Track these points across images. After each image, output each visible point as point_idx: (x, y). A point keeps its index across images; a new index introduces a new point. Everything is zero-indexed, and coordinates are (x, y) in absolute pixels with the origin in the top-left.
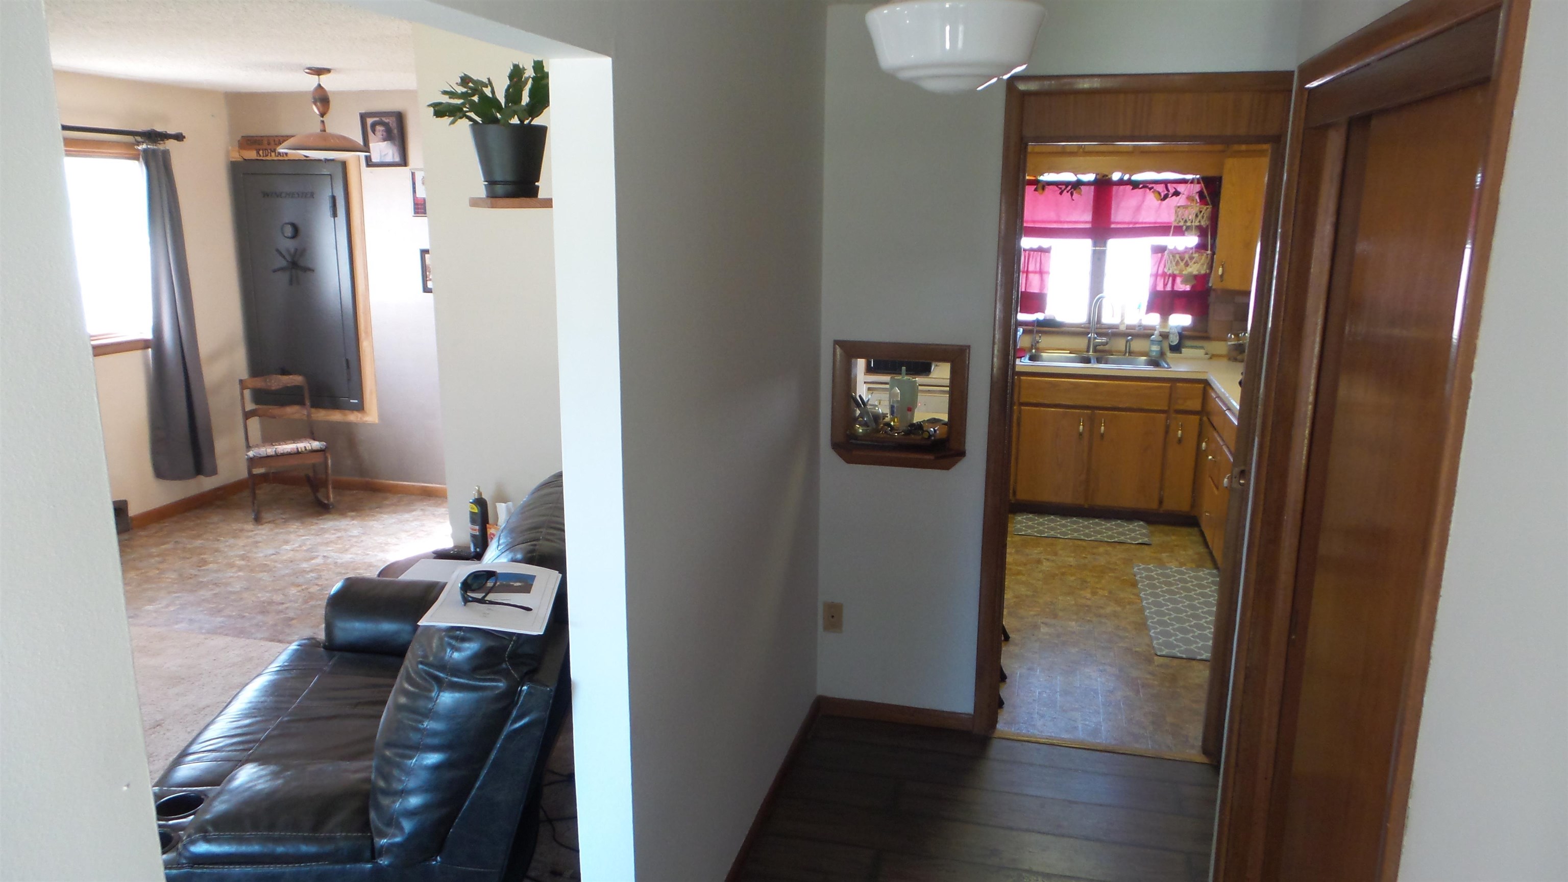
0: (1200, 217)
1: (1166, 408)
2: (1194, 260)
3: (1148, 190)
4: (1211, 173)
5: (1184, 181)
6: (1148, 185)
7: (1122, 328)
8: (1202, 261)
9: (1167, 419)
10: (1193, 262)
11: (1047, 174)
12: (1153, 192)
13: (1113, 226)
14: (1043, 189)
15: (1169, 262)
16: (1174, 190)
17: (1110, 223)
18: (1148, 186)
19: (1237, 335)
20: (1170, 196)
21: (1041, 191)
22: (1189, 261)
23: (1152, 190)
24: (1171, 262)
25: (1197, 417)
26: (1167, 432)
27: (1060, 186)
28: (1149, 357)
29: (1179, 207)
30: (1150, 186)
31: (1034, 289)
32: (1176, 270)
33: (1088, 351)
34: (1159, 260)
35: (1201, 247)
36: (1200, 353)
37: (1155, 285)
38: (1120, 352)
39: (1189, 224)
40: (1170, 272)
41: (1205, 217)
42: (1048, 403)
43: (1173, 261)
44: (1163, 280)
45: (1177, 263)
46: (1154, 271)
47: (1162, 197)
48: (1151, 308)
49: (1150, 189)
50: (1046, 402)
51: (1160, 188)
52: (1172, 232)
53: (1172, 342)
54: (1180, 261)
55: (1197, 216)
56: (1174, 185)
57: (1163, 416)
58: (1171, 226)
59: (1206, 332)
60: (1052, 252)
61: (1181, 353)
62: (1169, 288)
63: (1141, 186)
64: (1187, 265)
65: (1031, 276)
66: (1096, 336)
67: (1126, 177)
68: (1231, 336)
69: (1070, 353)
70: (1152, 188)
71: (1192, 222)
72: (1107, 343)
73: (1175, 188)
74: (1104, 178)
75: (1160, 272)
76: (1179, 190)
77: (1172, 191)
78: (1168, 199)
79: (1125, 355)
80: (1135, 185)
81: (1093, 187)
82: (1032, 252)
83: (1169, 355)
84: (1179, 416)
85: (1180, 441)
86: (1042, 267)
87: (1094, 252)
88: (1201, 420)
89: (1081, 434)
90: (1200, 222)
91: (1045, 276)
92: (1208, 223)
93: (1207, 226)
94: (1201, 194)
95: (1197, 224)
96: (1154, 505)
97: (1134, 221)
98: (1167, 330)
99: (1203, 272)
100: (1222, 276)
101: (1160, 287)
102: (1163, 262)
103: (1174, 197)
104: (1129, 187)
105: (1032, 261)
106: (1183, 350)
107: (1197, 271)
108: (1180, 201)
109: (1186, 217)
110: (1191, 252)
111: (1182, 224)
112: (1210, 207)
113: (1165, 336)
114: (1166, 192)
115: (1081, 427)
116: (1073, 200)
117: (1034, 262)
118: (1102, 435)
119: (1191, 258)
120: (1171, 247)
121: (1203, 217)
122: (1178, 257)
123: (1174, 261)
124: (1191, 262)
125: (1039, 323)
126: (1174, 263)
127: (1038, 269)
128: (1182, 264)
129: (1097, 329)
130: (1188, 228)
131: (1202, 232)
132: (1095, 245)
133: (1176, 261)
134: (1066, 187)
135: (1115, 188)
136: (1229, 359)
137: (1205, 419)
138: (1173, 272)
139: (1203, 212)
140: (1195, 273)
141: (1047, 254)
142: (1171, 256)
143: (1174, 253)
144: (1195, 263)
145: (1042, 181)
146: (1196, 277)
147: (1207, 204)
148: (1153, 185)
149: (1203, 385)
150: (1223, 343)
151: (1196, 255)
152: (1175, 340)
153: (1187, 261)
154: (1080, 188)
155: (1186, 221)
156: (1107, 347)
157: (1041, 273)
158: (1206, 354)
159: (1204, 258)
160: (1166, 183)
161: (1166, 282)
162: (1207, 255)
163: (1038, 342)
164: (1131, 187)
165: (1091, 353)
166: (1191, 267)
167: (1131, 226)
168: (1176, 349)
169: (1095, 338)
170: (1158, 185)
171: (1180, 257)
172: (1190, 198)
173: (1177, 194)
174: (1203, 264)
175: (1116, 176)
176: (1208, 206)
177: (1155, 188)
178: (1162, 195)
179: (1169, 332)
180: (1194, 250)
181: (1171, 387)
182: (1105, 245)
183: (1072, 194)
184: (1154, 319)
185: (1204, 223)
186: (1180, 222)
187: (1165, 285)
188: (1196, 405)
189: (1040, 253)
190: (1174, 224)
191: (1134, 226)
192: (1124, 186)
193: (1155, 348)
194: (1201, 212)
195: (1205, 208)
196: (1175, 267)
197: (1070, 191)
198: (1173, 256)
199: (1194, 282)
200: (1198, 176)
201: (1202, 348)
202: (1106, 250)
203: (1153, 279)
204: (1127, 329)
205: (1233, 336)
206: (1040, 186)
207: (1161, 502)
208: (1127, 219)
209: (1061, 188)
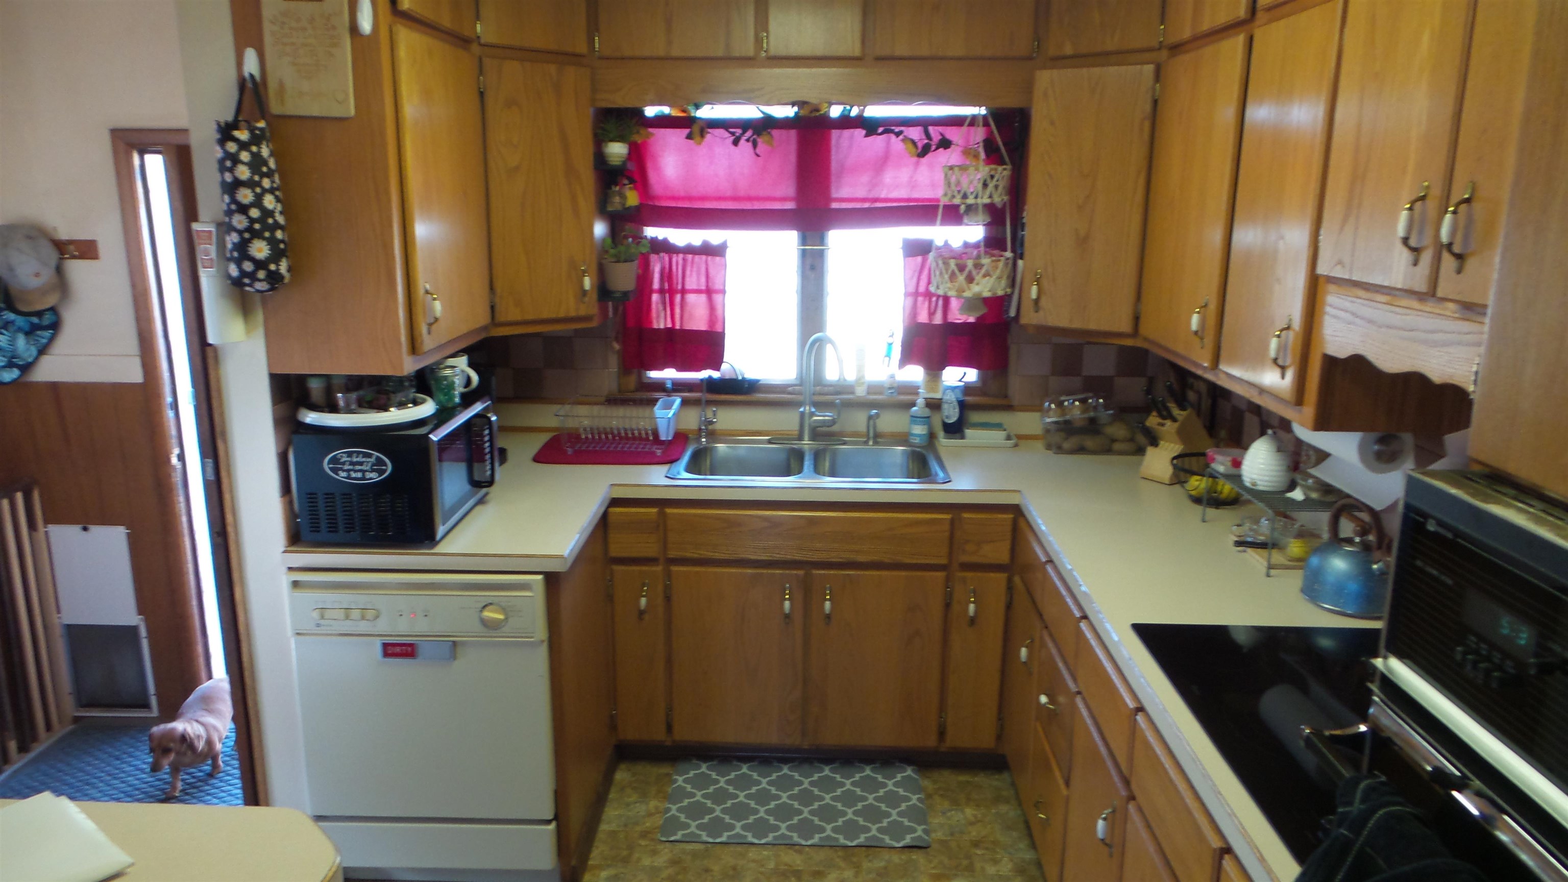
0: (991, 185)
1: (944, 561)
2: (983, 271)
3: (893, 137)
4: (1010, 101)
5: (957, 122)
6: (893, 128)
7: (861, 392)
8: (998, 272)
9: (948, 579)
10: (981, 275)
11: (710, 106)
12: (903, 140)
13: (834, 205)
14: (702, 135)
15: (938, 273)
16: (940, 137)
17: (829, 199)
18: (893, 130)
19: (1060, 404)
20: (933, 148)
21: (698, 138)
22: (974, 273)
23: (901, 137)
24: (941, 274)
25: (1002, 577)
26: (948, 606)
27: (731, 130)
28: (910, 446)
29: (951, 168)
30: (897, 129)
31: (698, 321)
32: (950, 289)
33: (800, 438)
34: (919, 268)
35: (993, 243)
36: (997, 436)
37: (914, 313)
38: (855, 434)
39: (971, 201)
40: (941, 292)
41: (1000, 188)
42: (727, 557)
43: (944, 271)
44: (927, 304)
45: (953, 277)
46: (912, 289)
47: (919, 150)
48: (910, 354)
49: (898, 134)
50: (717, 556)
51: (915, 133)
52: (939, 217)
53: (947, 417)
54: (957, 272)
55: (985, 185)
56: (940, 129)
57: (941, 575)
58: (937, 207)
59: (1006, 396)
60: (729, 253)
61: (963, 437)
62: (938, 320)
63: (880, 130)
64: (970, 279)
65: (691, 298)
66: (813, 410)
67: (855, 112)
68: (1049, 405)
69: (770, 442)
70: (901, 133)
71: (976, 197)
72: (833, 422)
73: (942, 134)
74: (813, 115)
75: (922, 289)
76: (948, 136)
77: (936, 138)
78: (930, 154)
79: (866, 443)
80: (871, 127)
81: (793, 133)
82: (690, 257)
83: (944, 442)
84: (969, 575)
85: (973, 621)
86: (710, 284)
87: (804, 254)
88: (1010, 581)
89: (787, 617)
90: (990, 197)
91: (717, 298)
92: (1006, 198)
93: (1005, 205)
94: (989, 145)
95: (987, 201)
96: (931, 741)
97: (871, 196)
98: (938, 396)
99: (1000, 293)
100: (1037, 301)
101: (923, 318)
102: (926, 272)
103: (941, 150)
104: (860, 132)
105: (691, 271)
106: (968, 432)
107: (990, 291)
108: (951, 157)
109: (965, 186)
110: (975, 253)
111: (957, 201)
112: (1009, 167)
113: (934, 405)
114: (926, 141)
115: (787, 604)
116: (758, 156)
117: (694, 274)
118: (828, 617)
119: (978, 266)
120: (939, 242)
121: (996, 187)
122: (952, 263)
123: (947, 270)
124: (978, 273)
125: (712, 386)
126: (946, 277)
127: (703, 288)
128: (961, 278)
129: (814, 394)
130: (970, 209)
131: (995, 217)
132: (804, 241)
133: (950, 272)
134: (744, 132)
135: (835, 133)
136: (1049, 447)
137: (1017, 579)
138: (945, 293)
139: (995, 179)
140: (987, 294)
141: (718, 259)
142: (940, 262)
143: (947, 254)
144: (985, 276)
145: (700, 119)
146: (986, 301)
147: (1001, 162)
148: (902, 128)
149: (1011, 516)
150: (1037, 415)
151: (986, 261)
152: (951, 414)
153: (970, 272)
154: (769, 133)
155: (965, 196)
156: (835, 428)
157: (710, 292)
158: (1009, 438)
159: (1001, 265)
160: (924, 123)
161: (932, 310)
162: (1008, 259)
163: (711, 423)
164: (864, 132)
165: (806, 442)
166: (978, 284)
167: (867, 205)
168: (955, 430)
169: (812, 414)
170: (911, 128)
171: (957, 265)
172: (967, 152)
173: (945, 144)
174: (1000, 278)
175: (835, 112)
176: (1004, 167)
177: (905, 134)
178: (920, 145)
179: (941, 399)
180: (982, 249)
181: (952, 522)
182: (822, 241)
183: (755, 145)
184: (915, 374)
185: (999, 199)
186: (953, 197)
187: (931, 314)
188: (999, 553)
189: (704, 257)
190: (944, 201)
191: (872, 206)
192: (852, 130)
193: (919, 430)
194: (992, 177)
195: (1000, 168)
196: (949, 285)
197: (752, 139)
198: (944, 263)
199: (983, 311)
200: (983, 111)
201: (998, 426)
202: (823, 251)
203: (910, 300)
204: (868, 393)
205: (1053, 406)
206: (696, 128)
207: (942, 734)
208: (861, 193)
209: (733, 134)
